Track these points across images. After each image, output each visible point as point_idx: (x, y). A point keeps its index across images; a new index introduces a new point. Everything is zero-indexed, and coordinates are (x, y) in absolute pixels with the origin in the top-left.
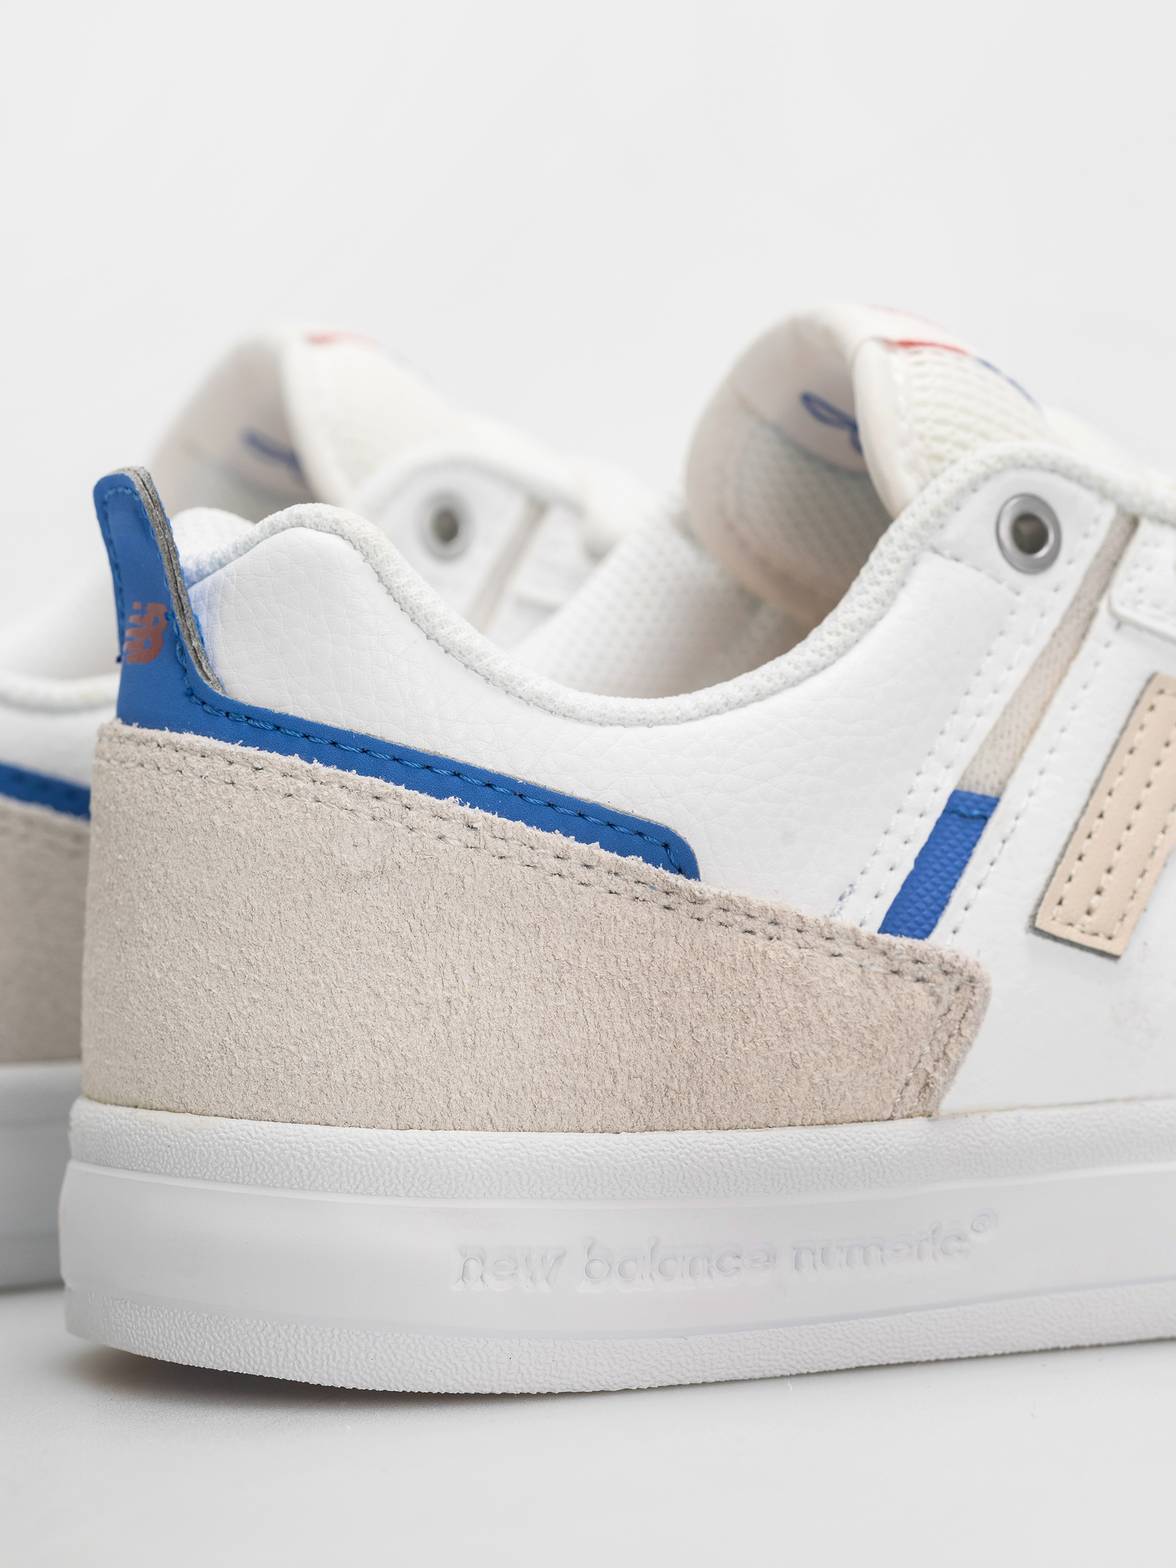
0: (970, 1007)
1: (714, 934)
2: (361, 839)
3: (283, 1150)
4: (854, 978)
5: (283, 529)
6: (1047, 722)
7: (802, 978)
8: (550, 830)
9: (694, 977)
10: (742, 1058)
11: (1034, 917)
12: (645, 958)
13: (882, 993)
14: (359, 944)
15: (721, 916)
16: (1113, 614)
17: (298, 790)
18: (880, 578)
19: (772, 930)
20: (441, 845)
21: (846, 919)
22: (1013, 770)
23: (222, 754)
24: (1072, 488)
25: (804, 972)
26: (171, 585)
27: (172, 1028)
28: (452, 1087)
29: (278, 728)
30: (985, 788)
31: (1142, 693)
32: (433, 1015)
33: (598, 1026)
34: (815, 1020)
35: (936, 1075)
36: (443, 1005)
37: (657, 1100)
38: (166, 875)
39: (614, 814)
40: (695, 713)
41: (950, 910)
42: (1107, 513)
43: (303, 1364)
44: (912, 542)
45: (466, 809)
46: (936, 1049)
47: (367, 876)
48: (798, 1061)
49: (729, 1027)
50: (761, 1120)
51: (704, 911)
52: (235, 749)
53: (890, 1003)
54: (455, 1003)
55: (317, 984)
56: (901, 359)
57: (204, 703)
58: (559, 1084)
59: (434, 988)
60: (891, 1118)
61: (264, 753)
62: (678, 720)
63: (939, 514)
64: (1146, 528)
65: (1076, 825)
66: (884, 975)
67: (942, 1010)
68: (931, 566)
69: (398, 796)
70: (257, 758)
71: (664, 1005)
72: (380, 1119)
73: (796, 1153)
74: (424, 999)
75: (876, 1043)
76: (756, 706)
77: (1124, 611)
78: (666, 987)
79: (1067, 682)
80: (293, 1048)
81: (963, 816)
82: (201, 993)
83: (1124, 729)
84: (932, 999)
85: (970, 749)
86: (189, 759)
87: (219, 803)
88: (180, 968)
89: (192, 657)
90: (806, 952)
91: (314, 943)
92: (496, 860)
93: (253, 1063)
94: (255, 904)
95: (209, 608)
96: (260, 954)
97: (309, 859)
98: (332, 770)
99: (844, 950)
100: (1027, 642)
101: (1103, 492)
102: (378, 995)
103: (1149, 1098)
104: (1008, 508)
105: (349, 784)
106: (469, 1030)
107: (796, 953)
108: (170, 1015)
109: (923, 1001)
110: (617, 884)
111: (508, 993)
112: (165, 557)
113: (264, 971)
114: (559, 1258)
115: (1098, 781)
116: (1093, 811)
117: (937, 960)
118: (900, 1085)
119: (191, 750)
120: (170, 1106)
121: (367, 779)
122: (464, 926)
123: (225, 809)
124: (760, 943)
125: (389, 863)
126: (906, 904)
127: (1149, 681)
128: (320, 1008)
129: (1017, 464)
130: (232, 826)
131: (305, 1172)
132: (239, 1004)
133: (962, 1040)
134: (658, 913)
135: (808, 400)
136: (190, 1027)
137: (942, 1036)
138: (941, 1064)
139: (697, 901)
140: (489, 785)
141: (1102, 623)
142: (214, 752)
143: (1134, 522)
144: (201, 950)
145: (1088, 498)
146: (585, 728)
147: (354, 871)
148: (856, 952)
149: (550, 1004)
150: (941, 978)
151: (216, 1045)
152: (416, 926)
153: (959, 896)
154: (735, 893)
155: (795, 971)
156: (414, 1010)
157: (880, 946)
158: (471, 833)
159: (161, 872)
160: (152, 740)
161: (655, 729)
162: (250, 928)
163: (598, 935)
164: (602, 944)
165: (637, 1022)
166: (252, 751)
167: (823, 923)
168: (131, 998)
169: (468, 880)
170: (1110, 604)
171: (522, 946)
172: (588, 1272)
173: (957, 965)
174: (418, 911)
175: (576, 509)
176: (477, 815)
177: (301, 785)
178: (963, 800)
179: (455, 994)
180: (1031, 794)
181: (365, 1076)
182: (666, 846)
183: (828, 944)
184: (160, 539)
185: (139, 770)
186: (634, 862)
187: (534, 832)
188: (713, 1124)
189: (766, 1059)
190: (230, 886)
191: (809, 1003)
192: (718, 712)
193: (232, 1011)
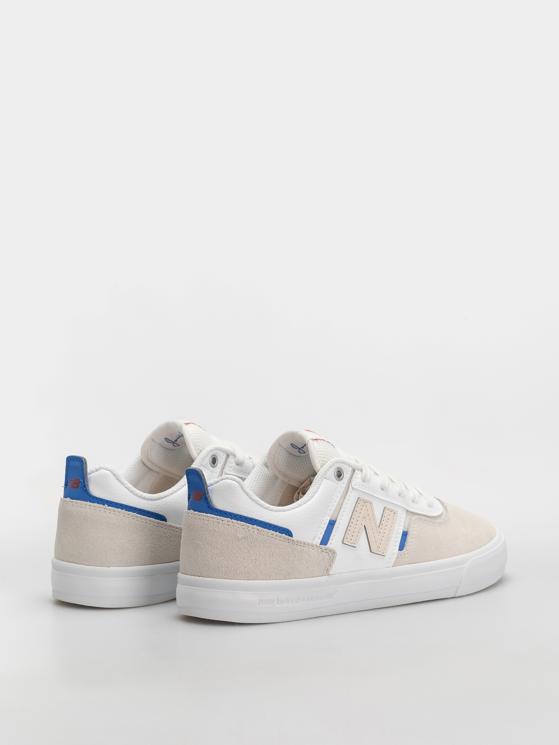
0: (334, 557)
1: (296, 546)
2: (241, 532)
3: (230, 584)
4: (317, 553)
5: (224, 479)
6: (343, 507)
7: (309, 553)
8: (270, 530)
9: (293, 554)
10: (300, 567)
11: (343, 541)
12: (286, 551)
13: (321, 555)
14: (241, 550)
15: (296, 543)
16: (352, 487)
17: (230, 524)
18: (317, 484)
19: (304, 545)
20: (254, 533)
21: (315, 543)
22: (338, 516)
23: (216, 518)
24: (346, 466)
25: (309, 552)
26: (206, 489)
27: (208, 564)
28: (257, 573)
29: (226, 514)
30: (334, 519)
31: (357, 501)
32: (253, 561)
33: (279, 562)
34: (311, 560)
35: (329, 568)
36: (255, 560)
37: (288, 574)
38: (206, 538)
39: (280, 527)
40: (291, 509)
41: (330, 540)
42: (351, 469)
43: (233, 619)
44: (322, 477)
45: (258, 527)
46: (329, 564)
47: (242, 539)
48: (309, 567)
49: (298, 562)
50: (303, 577)
51: (294, 542)
52: (218, 517)
53: (322, 557)
54: (257, 559)
55: (234, 557)
56: (315, 442)
57: (211, 509)
58: (273, 572)
59: (253, 557)
60: (322, 576)
61: (223, 518)
62: (288, 510)
63: (326, 472)
64: (356, 472)
65: (348, 525)
66: (321, 552)
67: (330, 558)
68: (325, 481)
69: (247, 525)
70: (222, 519)
71: (288, 558)
72: (245, 579)
73: (309, 582)
74: (252, 559)
75: (320, 564)
76: (300, 507)
77: (354, 487)
78: (289, 556)
79: (345, 499)
80: (230, 567)
81: (331, 524)
82: (213, 558)
83: (355, 508)
84: (328, 556)
85: (331, 513)
86: (210, 519)
87: (216, 526)
88: (209, 554)
89: (209, 501)
90: (310, 549)
91: (233, 550)
92: (262, 535)
93: (223, 569)
94: (223, 543)
95: (211, 492)
96: (224, 551)
97: (232, 536)
98: (235, 521)
99: (315, 548)
100: (339, 493)
101: (350, 466)
102: (244, 558)
103: (360, 570)
104: (336, 470)
105: (239, 523)
106: (259, 564)
107: (308, 549)
108: (207, 561)
109: (327, 556)
110: (281, 539)
111: (265, 557)
112: (205, 484)
113: (225, 554)
114: (273, 601)
115: (351, 517)
116: (351, 522)
117: (329, 549)
118: (323, 570)
119: (210, 517)
120: (207, 577)
121: (242, 522)
122: (258, 546)
123: (217, 527)
124: (303, 548)
125: (246, 536)
126: (323, 540)
127: (358, 499)
128: (235, 561)
129: (337, 462)
130: (219, 530)
131: (233, 588)
132: (221, 560)
133: (333, 562)
134: (287, 543)
135: (291, 444)
136: (211, 564)
137: (330, 562)
138: (330, 566)
139: (293, 541)
140: (261, 523)
141: (350, 488)
142: (215, 517)
143: (354, 470)
144: (213, 551)
145: (348, 467)
146: (274, 512)
147: (240, 538)
148: (317, 548)
149: (271, 559)
150: (329, 552)
151: (216, 567)
152: (250, 547)
153: (331, 538)
154: (299, 539)
155: (308, 552)
156: (250, 561)
157: (320, 547)
158: (259, 531)
159: (205, 537)
160: (202, 515)
161: (285, 512)
162: (222, 547)
163: (278, 547)
164: (279, 549)
165: (284, 562)
166: (221, 517)
167: (312, 544)
168: (199, 558)
169: (258, 539)
170: (351, 485)
171: (267, 550)
172: (277, 603)
173: (332, 550)
174: (250, 544)
175: (234, 456)
176: (259, 528)
177: (230, 523)
178: (331, 521)
179: (257, 558)
180: (341, 520)
181: (243, 572)
182: (288, 532)
183: (312, 547)
184: (204, 481)
185: (199, 520)
186: (284, 535)
187: (268, 530)
188: (296, 578)
189: (304, 567)
190: (218, 540)
191: (310, 557)
192: (294, 509)
193: (219, 561)
